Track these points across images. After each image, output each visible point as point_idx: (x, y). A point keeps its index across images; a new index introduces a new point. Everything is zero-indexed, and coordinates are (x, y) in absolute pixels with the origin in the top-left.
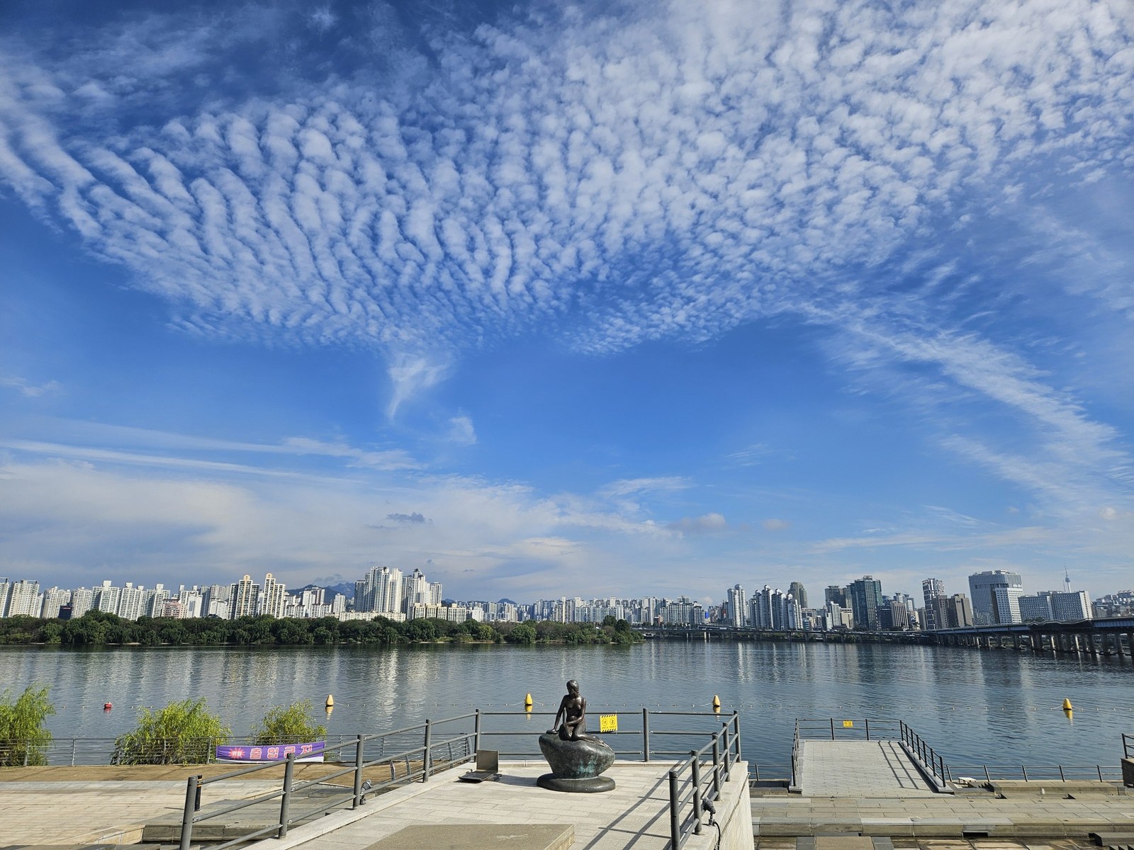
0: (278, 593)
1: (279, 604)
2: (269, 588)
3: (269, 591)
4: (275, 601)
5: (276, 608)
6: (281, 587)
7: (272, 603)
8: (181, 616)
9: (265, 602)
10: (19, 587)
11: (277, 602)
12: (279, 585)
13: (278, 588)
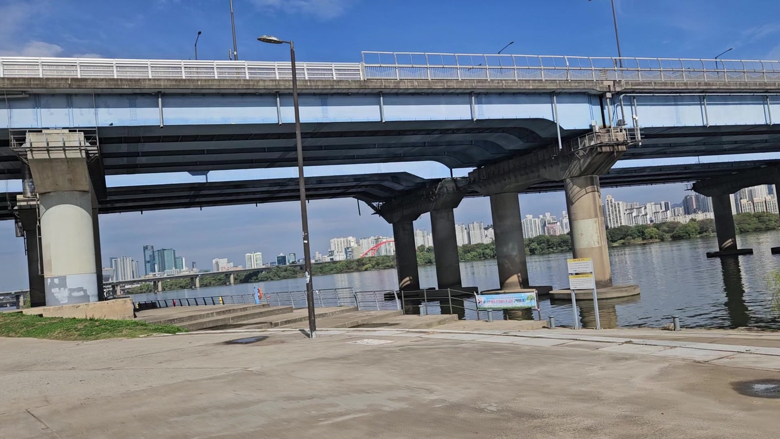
0: (617, 209)
1: (620, 217)
2: (610, 206)
3: (610, 208)
4: (616, 215)
5: (619, 220)
6: (618, 204)
7: (615, 217)
8: (558, 234)
9: (610, 217)
10: (472, 226)
11: (618, 216)
12: (616, 203)
13: (617, 205)
